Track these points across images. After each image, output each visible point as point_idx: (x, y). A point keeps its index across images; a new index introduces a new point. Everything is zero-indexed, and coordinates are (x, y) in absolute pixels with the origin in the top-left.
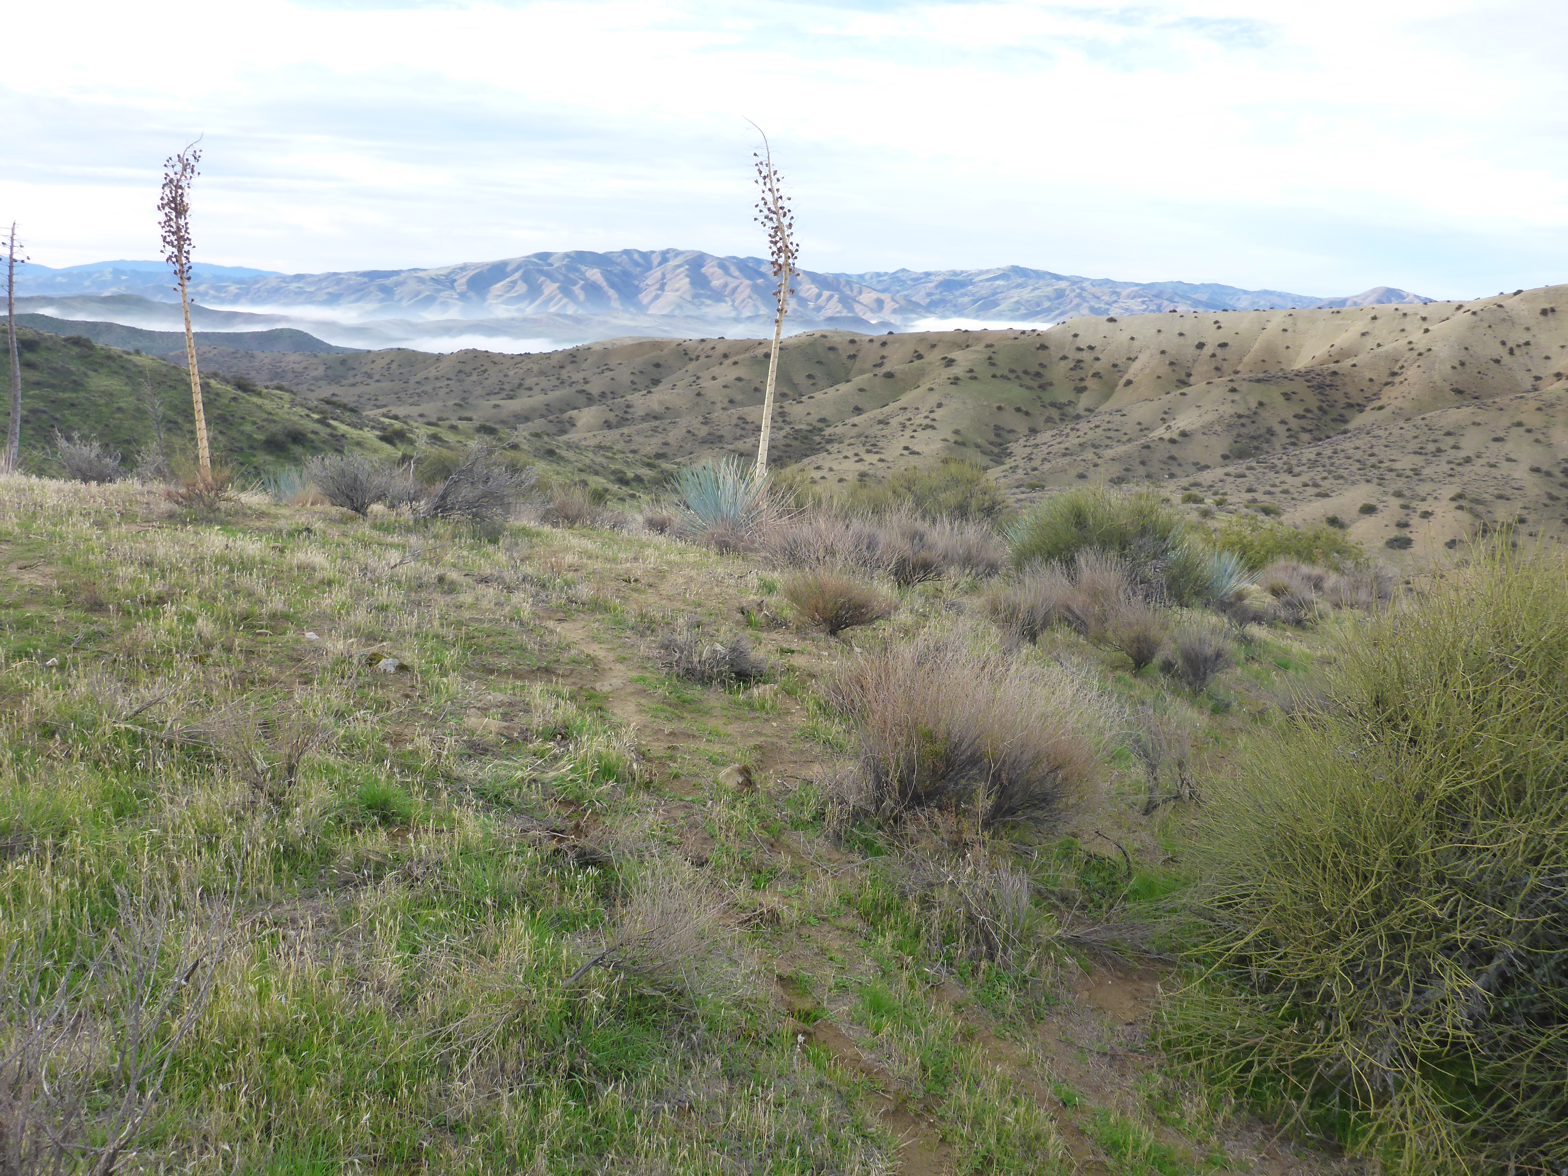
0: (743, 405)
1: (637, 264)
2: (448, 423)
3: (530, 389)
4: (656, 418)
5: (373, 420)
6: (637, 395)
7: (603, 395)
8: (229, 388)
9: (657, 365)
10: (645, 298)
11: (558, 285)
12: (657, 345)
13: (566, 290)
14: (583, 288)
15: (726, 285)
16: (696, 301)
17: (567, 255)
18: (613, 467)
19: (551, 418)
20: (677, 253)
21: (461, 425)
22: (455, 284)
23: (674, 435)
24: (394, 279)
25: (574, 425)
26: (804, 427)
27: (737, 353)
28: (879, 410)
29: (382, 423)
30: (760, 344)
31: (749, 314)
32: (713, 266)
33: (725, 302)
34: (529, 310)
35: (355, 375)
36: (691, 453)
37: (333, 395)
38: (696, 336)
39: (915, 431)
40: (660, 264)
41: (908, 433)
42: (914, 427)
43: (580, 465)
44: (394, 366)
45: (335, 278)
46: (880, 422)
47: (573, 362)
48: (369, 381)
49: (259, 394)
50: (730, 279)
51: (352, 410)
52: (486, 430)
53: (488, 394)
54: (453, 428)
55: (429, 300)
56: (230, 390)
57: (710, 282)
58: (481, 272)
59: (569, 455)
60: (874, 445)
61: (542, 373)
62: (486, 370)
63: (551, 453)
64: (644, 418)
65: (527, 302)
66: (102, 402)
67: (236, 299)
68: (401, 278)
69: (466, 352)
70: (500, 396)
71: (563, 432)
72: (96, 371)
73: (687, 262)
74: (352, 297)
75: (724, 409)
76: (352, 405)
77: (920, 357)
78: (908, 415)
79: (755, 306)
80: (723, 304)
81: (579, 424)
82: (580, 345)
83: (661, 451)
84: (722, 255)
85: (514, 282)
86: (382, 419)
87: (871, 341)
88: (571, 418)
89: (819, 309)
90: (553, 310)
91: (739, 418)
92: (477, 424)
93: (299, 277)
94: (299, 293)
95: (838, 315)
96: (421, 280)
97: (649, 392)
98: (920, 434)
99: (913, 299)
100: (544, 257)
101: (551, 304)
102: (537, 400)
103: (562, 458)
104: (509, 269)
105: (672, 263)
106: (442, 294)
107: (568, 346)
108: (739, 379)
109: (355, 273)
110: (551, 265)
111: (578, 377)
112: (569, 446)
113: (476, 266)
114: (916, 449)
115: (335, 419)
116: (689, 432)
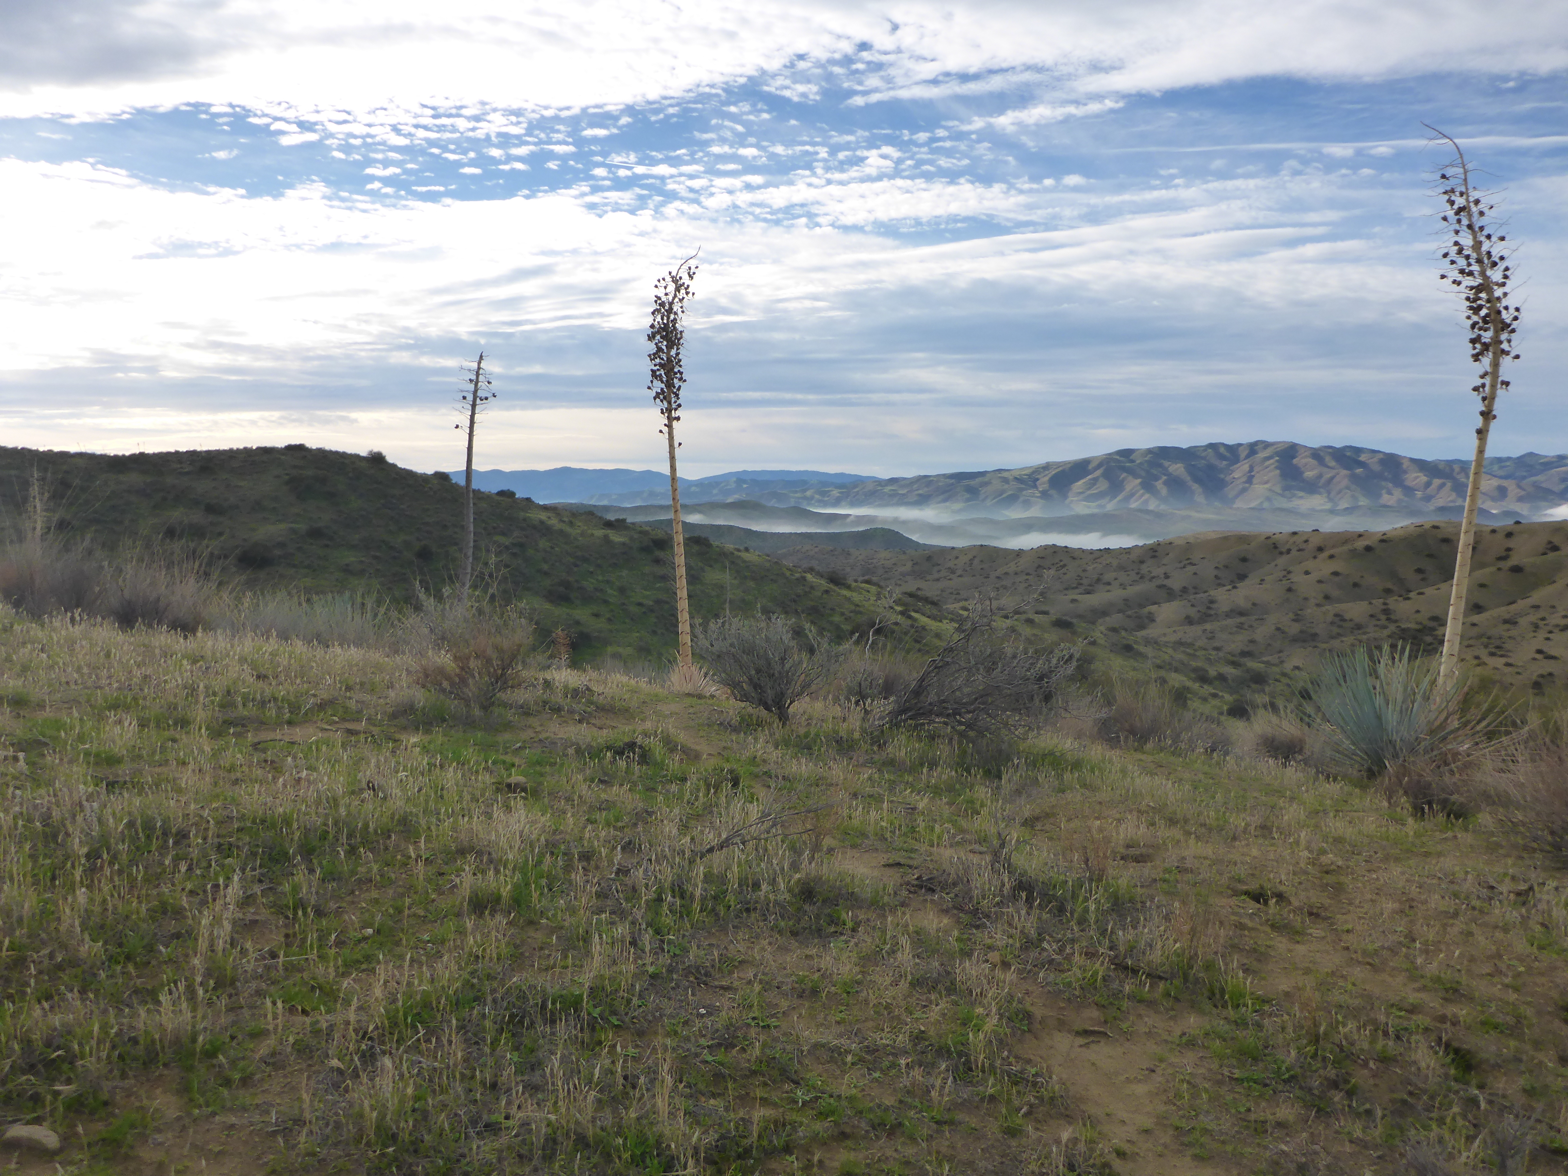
0: (1339, 601)
1: (1222, 457)
2: (1024, 617)
3: (1109, 584)
4: (1241, 614)
5: (952, 613)
6: (1222, 590)
7: (1184, 590)
8: (823, 582)
9: (1244, 560)
10: (1231, 492)
11: (1139, 481)
12: (1243, 539)
13: (1148, 486)
14: (1165, 483)
15: (1320, 476)
16: (1287, 493)
17: (1150, 451)
18: (1194, 664)
19: (1129, 613)
20: (1266, 445)
21: (1037, 618)
22: (1038, 483)
23: (1262, 633)
24: (978, 480)
25: (1153, 621)
26: (1412, 626)
27: (1334, 547)
28: (1503, 609)
29: (961, 615)
30: (1360, 536)
31: (1346, 505)
32: (1306, 457)
33: (1320, 494)
34: (1110, 506)
35: (939, 571)
36: (1280, 652)
37: (919, 589)
38: (1287, 529)
39: (1550, 632)
40: (1247, 457)
41: (1542, 634)
42: (1549, 628)
43: (1158, 661)
44: (976, 562)
45: (924, 480)
46: (1506, 622)
47: (1154, 557)
48: (952, 576)
49: (849, 587)
50: (1325, 470)
51: (934, 603)
52: (1061, 624)
53: (1066, 589)
54: (1030, 621)
55: (1013, 499)
56: (823, 583)
57: (1302, 473)
58: (1063, 471)
59: (1149, 651)
60: (1498, 647)
61: (1121, 568)
62: (1064, 566)
63: (1128, 648)
64: (1228, 615)
65: (1107, 499)
66: (714, 593)
67: (837, 503)
68: (986, 479)
69: (1046, 547)
70: (1077, 591)
71: (1142, 627)
72: (711, 566)
73: (1277, 454)
74: (942, 497)
75: (1318, 605)
76: (935, 599)
77: (1555, 548)
78: (1541, 614)
79: (1353, 496)
80: (1318, 496)
81: (1158, 620)
82: (1161, 540)
83: (1246, 649)
84: (1316, 445)
85: (1096, 480)
86: (961, 612)
87: (1494, 531)
88: (1150, 613)
89: (1428, 498)
90: (1134, 505)
91: (1336, 615)
92: (1054, 618)
93: (893, 481)
94: (893, 495)
95: (1451, 504)
96: (1005, 480)
97: (1235, 587)
98: (1557, 636)
99: (1544, 485)
100: (1126, 453)
101: (1132, 500)
102: (1115, 594)
103: (1140, 654)
104: (1090, 467)
105: (1262, 455)
106: (1024, 493)
107: (1151, 542)
108: (1336, 574)
109: (944, 475)
110: (1133, 461)
111: (1159, 571)
112: (1148, 642)
113: (1058, 464)
114: (1553, 653)
115: (916, 612)
116: (1278, 629)
